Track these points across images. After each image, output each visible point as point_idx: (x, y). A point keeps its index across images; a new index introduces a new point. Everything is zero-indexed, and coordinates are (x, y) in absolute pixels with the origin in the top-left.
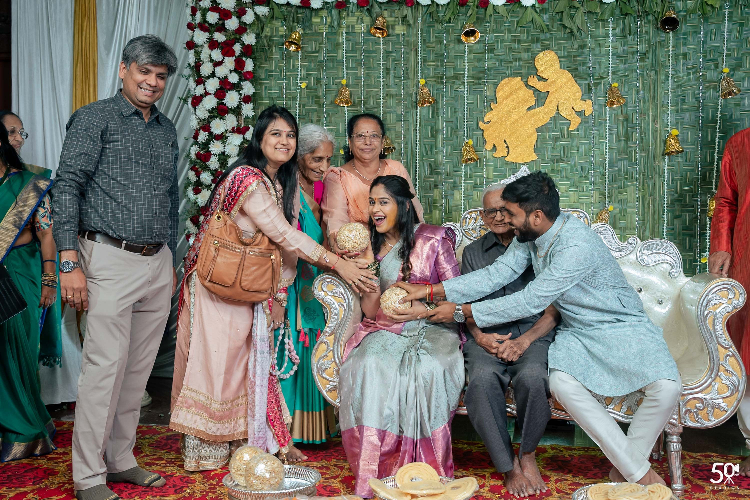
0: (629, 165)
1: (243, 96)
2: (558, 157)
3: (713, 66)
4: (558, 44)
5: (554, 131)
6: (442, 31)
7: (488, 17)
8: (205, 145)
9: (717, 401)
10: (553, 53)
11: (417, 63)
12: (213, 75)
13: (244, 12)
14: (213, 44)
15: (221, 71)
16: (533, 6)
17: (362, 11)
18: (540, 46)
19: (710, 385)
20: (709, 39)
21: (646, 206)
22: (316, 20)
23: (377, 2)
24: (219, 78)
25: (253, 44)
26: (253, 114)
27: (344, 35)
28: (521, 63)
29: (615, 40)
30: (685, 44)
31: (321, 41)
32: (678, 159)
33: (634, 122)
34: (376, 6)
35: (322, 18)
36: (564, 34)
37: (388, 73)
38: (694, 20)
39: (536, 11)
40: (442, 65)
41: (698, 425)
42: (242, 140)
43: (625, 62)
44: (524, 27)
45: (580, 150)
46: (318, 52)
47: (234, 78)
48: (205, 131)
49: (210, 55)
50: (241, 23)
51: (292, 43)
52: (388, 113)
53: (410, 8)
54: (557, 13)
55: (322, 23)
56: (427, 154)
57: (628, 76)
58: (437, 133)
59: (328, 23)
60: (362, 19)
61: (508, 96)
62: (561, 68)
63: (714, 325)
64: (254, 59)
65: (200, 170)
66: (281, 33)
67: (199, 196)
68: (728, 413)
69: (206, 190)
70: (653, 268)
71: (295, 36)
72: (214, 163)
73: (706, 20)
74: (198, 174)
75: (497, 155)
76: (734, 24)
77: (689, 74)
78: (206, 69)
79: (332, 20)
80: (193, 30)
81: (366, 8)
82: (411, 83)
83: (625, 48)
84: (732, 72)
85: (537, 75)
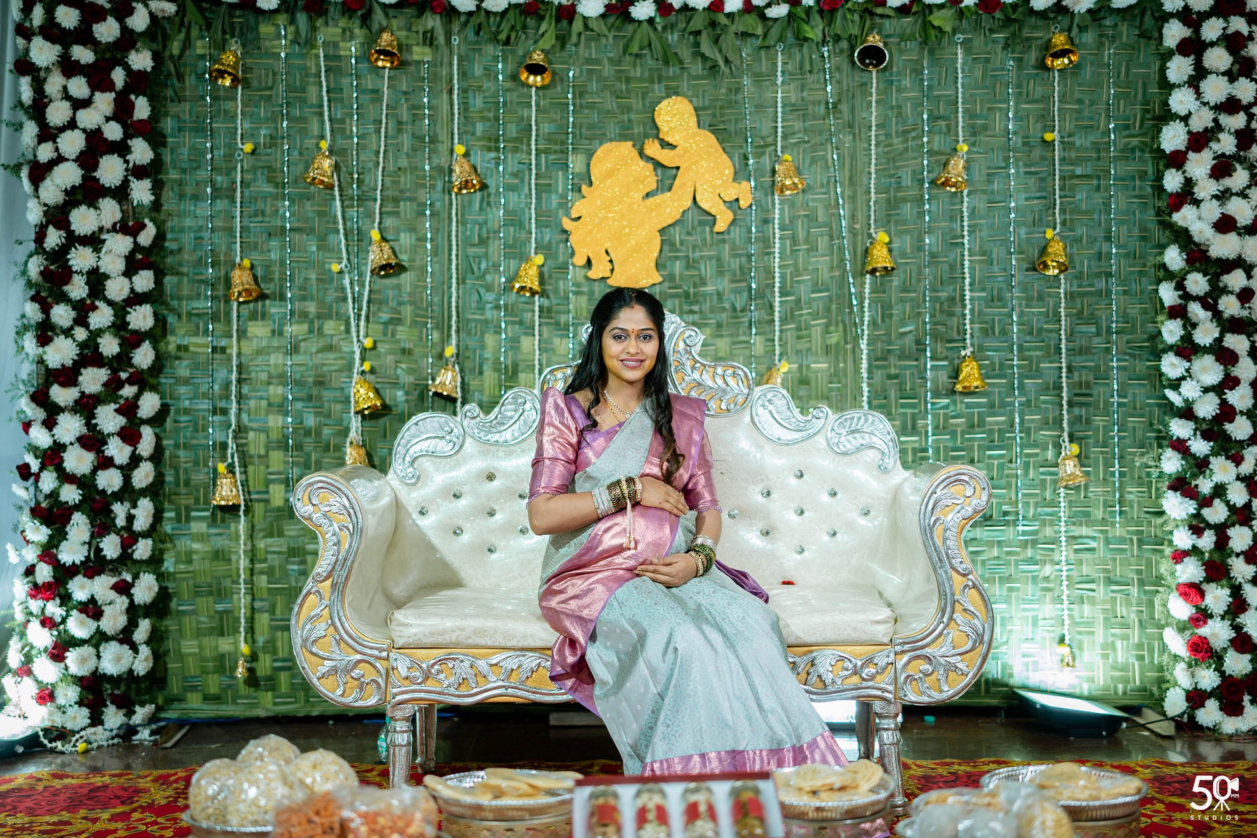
0: (813, 292)
1: (131, 165)
2: (697, 280)
3: (944, 128)
4: (694, 85)
5: (689, 234)
6: (496, 59)
7: (574, 38)
8: (59, 255)
9: (952, 660)
10: (686, 101)
11: (453, 114)
12: (72, 124)
13: (131, 12)
14: (69, 67)
15: (88, 118)
16: (651, 21)
17: (350, 18)
18: (663, 89)
19: (940, 634)
20: (935, 83)
21: (841, 358)
22: (265, 29)
23: (379, 3)
24: (84, 131)
25: (149, 69)
26: (152, 198)
27: (322, 59)
28: (633, 116)
29: (787, 81)
30: (899, 90)
31: (276, 70)
32: (891, 281)
33: (820, 219)
34: (378, 10)
35: (278, 26)
36: (703, 69)
37: (400, 131)
38: (912, 51)
39: (655, 29)
40: (497, 119)
41: (925, 699)
42: (132, 246)
43: (804, 118)
44: (638, 56)
45: (733, 266)
46: (271, 88)
47: (113, 132)
48: (58, 227)
49: (65, 88)
50: (124, 29)
51: (222, 73)
52: (402, 200)
53: (438, 17)
54: (691, 33)
55: (278, 36)
56: (473, 273)
57: (808, 142)
58: (488, 238)
59: (289, 37)
60: (352, 33)
61: (610, 174)
62: (699, 126)
63: (945, 539)
64: (152, 100)
65: (49, 300)
66: (200, 51)
67: (46, 348)
68: (970, 676)
69: (62, 337)
70: (853, 457)
71: (229, 58)
72: (78, 289)
73: (932, 52)
74: (46, 309)
75: (593, 274)
76: (974, 59)
77: (906, 140)
78: (58, 113)
79: (297, 32)
80: (29, 39)
81: (360, 13)
82: (443, 148)
83: (805, 94)
84: (973, 139)
85: (657, 137)
